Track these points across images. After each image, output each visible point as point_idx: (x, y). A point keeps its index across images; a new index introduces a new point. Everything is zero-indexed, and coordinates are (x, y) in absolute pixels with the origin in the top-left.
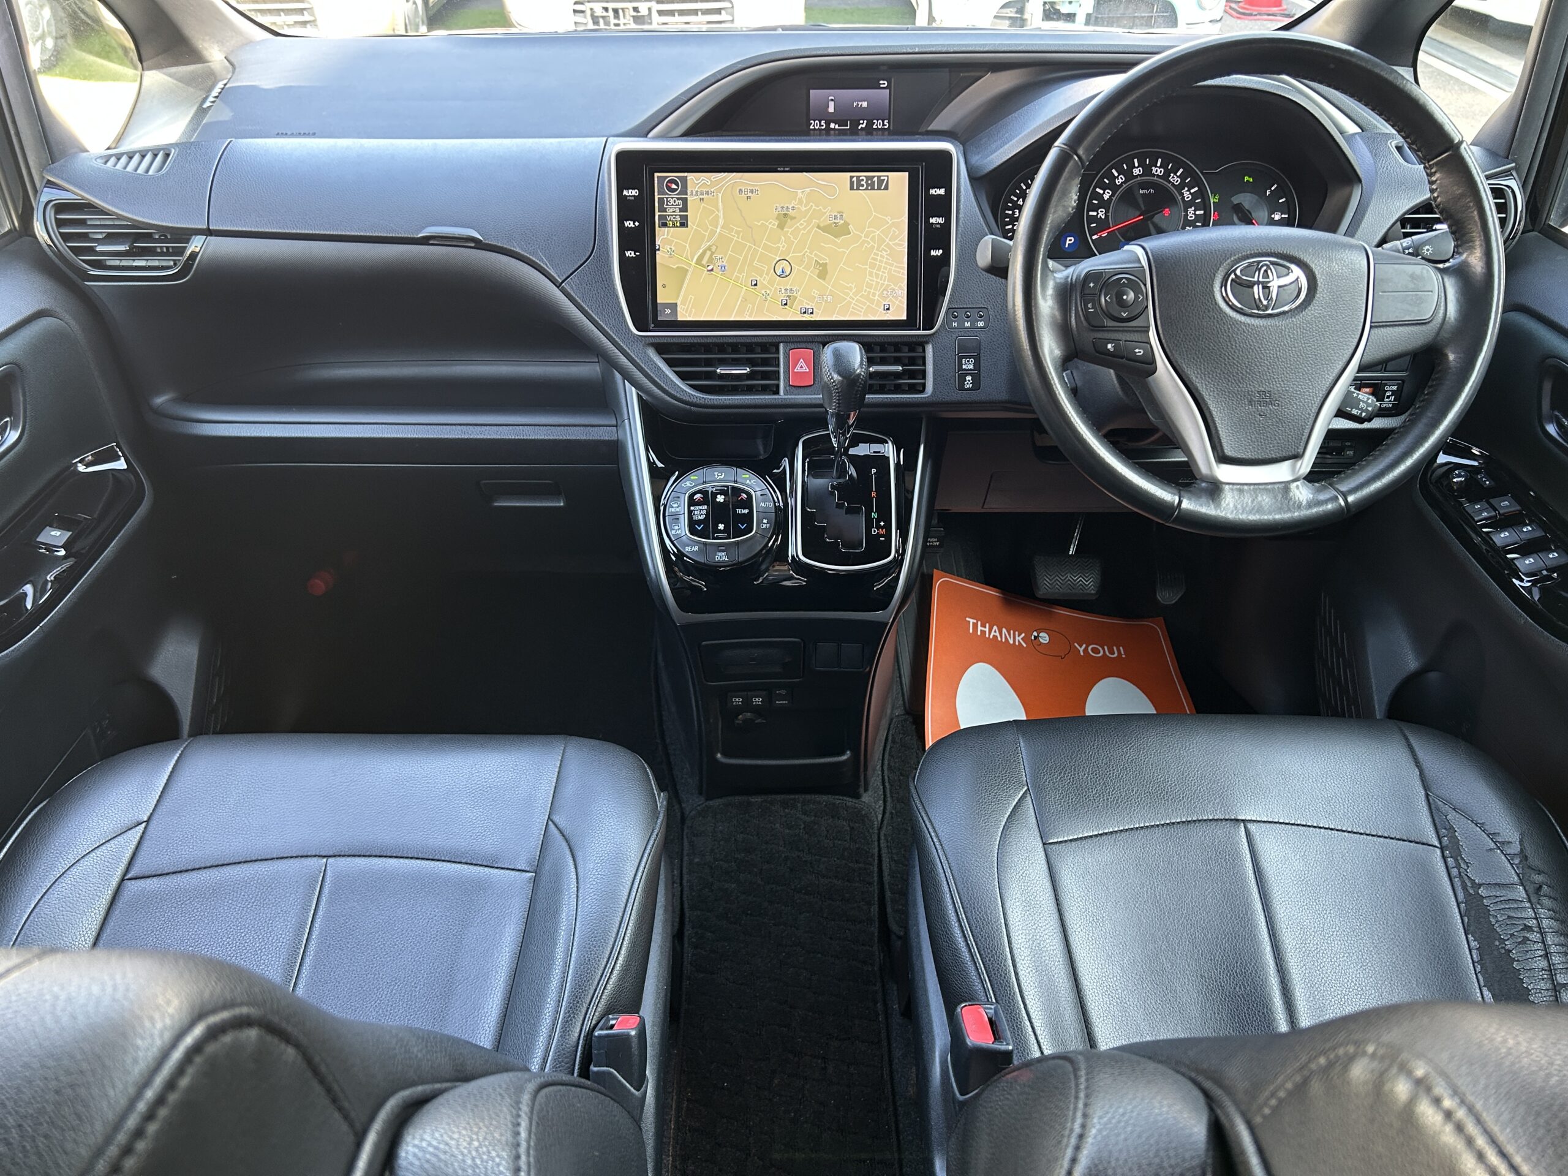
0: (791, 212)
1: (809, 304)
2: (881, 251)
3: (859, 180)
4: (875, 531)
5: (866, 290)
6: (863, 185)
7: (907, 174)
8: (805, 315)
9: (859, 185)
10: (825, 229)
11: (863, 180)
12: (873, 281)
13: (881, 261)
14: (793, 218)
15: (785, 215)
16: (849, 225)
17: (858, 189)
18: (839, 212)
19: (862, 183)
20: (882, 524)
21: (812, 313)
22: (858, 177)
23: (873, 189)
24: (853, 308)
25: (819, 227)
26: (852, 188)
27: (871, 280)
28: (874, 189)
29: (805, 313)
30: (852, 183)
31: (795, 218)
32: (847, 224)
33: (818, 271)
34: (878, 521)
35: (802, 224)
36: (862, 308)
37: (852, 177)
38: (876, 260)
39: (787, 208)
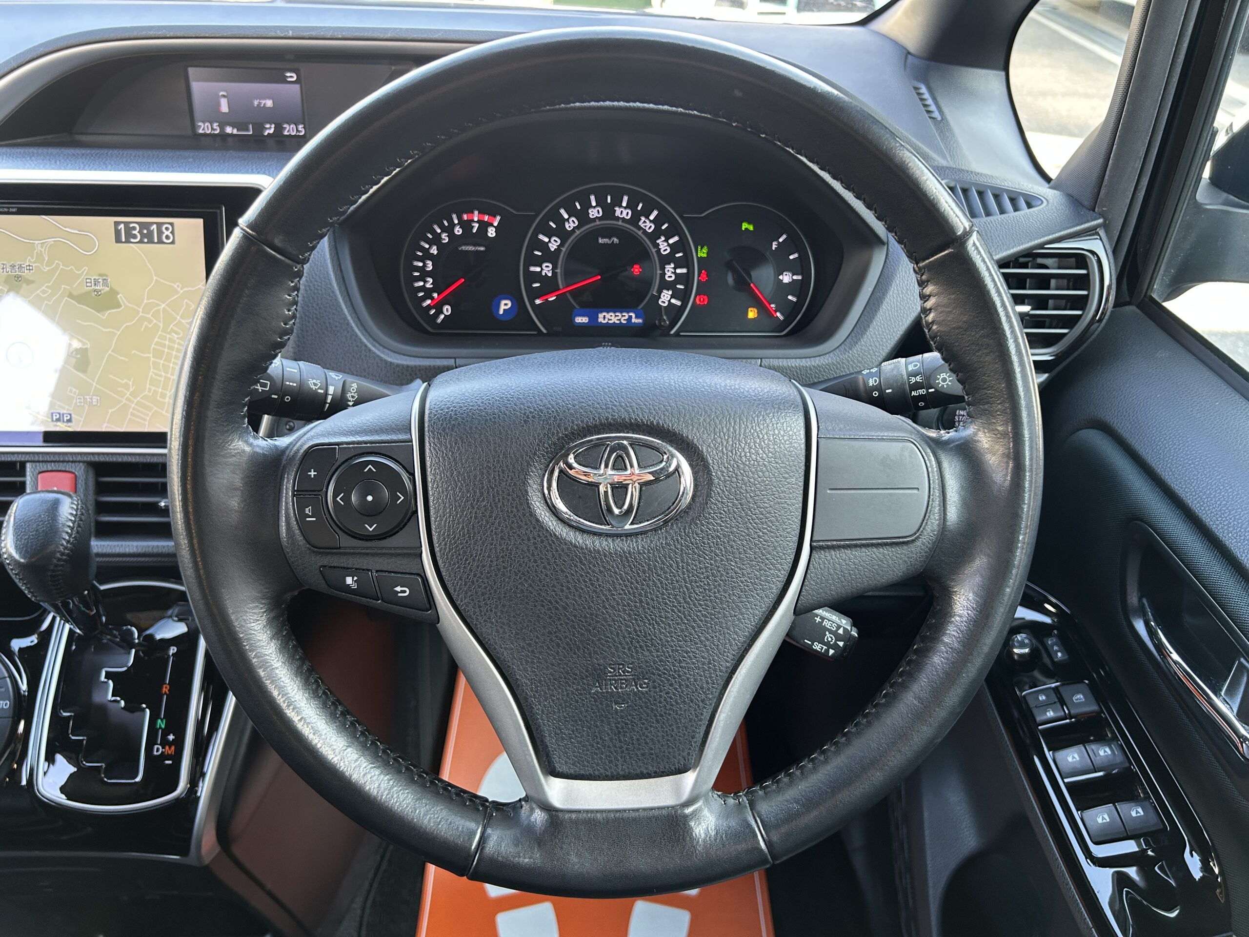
0: (26, 273)
1: (64, 408)
2: (169, 333)
3: (129, 230)
4: (158, 750)
5: (150, 389)
6: (135, 237)
7: (201, 221)
8: (59, 424)
9: (129, 235)
10: (81, 299)
11: (134, 228)
12: (161, 376)
13: (170, 348)
14: (29, 282)
15: (18, 277)
16: (118, 294)
17: (127, 241)
18: (100, 275)
19: (134, 232)
20: (171, 737)
21: (69, 421)
22: (126, 224)
23: (151, 241)
24: (132, 414)
25: (71, 296)
26: (118, 240)
27: (156, 374)
28: (154, 243)
29: (58, 420)
30: (118, 233)
31: (33, 282)
32: (113, 293)
33: (74, 360)
34: (165, 733)
35: (44, 292)
36: (148, 415)
37: (117, 224)
38: (164, 346)
39: (20, 267)
